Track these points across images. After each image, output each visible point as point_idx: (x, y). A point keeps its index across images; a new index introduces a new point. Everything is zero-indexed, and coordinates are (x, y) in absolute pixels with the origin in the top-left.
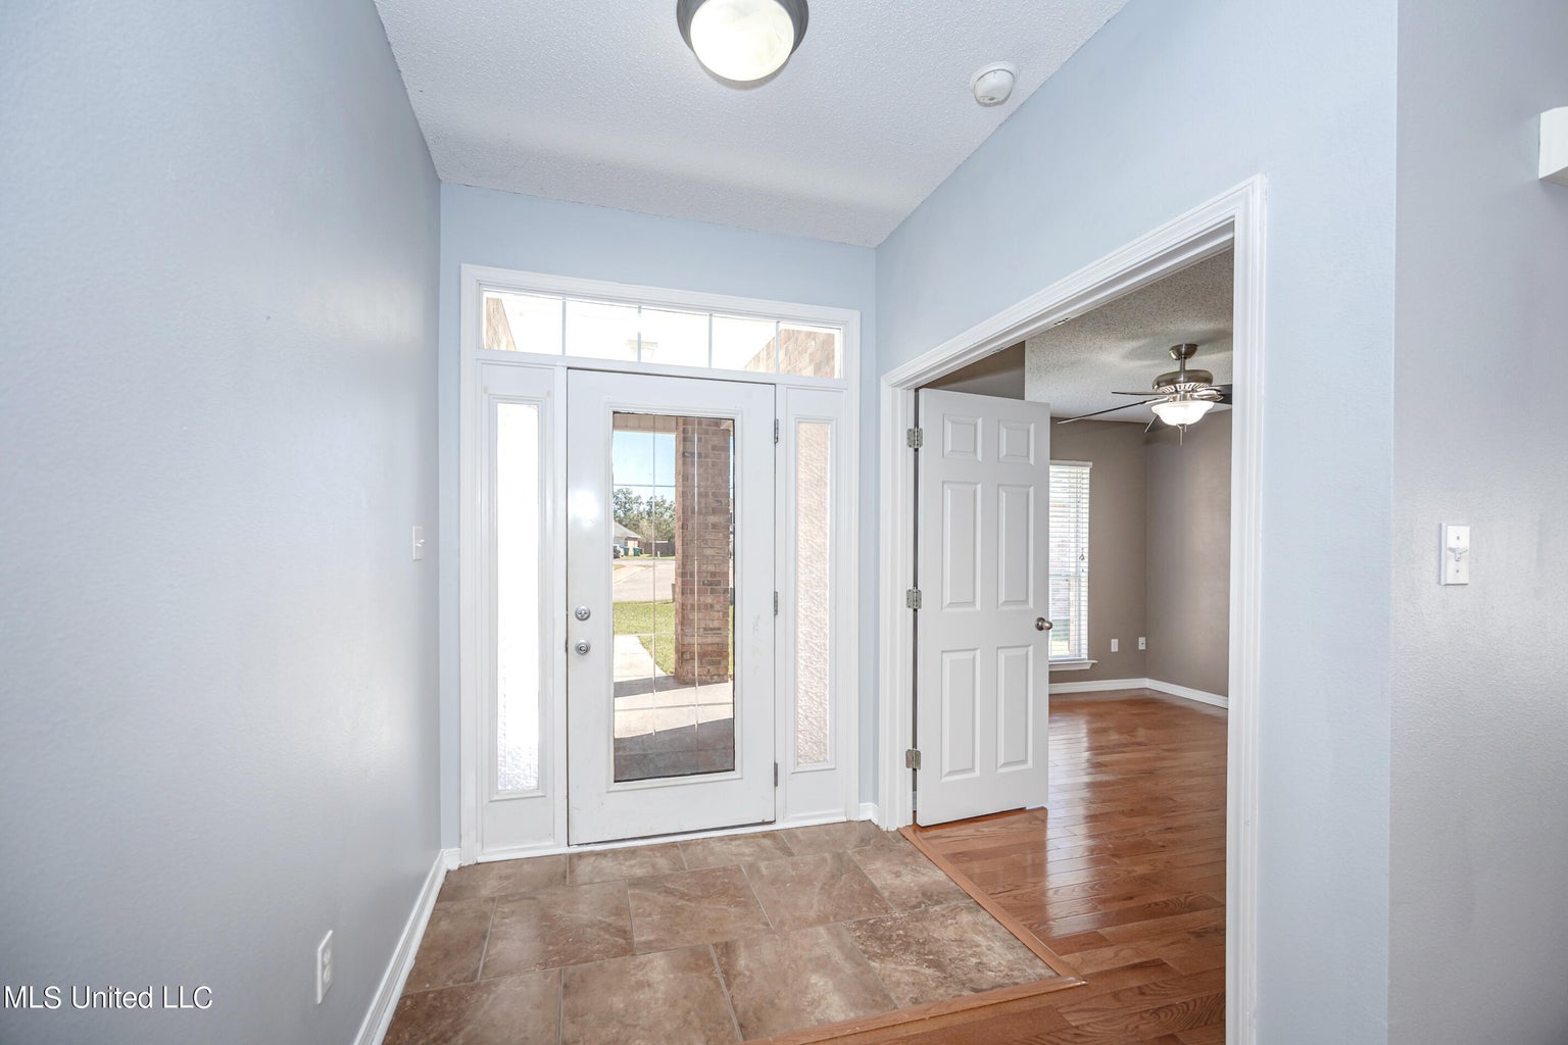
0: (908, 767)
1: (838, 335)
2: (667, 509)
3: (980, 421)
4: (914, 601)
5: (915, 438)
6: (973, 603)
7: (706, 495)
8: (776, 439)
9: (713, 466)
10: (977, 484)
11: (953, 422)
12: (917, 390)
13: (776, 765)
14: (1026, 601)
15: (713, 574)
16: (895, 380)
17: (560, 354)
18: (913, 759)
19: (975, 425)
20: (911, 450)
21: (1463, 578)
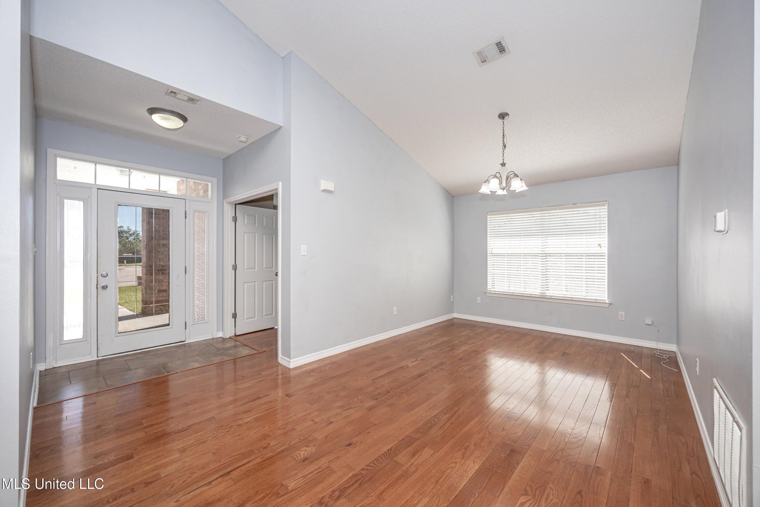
0: (233, 318)
1: (210, 185)
2: (131, 235)
3: (257, 215)
4: (235, 268)
5: (235, 219)
6: (255, 268)
7: (159, 232)
8: (186, 217)
9: (163, 219)
10: (256, 233)
11: (248, 215)
12: (236, 205)
13: (186, 322)
14: (272, 267)
15: (163, 266)
16: (228, 202)
17: (94, 183)
18: (235, 316)
19: (255, 216)
20: (234, 223)
21: (306, 254)
